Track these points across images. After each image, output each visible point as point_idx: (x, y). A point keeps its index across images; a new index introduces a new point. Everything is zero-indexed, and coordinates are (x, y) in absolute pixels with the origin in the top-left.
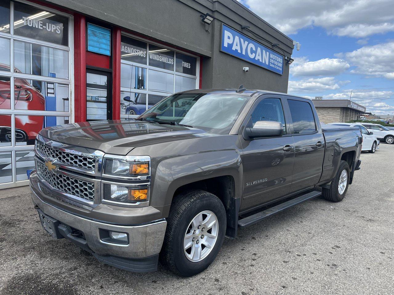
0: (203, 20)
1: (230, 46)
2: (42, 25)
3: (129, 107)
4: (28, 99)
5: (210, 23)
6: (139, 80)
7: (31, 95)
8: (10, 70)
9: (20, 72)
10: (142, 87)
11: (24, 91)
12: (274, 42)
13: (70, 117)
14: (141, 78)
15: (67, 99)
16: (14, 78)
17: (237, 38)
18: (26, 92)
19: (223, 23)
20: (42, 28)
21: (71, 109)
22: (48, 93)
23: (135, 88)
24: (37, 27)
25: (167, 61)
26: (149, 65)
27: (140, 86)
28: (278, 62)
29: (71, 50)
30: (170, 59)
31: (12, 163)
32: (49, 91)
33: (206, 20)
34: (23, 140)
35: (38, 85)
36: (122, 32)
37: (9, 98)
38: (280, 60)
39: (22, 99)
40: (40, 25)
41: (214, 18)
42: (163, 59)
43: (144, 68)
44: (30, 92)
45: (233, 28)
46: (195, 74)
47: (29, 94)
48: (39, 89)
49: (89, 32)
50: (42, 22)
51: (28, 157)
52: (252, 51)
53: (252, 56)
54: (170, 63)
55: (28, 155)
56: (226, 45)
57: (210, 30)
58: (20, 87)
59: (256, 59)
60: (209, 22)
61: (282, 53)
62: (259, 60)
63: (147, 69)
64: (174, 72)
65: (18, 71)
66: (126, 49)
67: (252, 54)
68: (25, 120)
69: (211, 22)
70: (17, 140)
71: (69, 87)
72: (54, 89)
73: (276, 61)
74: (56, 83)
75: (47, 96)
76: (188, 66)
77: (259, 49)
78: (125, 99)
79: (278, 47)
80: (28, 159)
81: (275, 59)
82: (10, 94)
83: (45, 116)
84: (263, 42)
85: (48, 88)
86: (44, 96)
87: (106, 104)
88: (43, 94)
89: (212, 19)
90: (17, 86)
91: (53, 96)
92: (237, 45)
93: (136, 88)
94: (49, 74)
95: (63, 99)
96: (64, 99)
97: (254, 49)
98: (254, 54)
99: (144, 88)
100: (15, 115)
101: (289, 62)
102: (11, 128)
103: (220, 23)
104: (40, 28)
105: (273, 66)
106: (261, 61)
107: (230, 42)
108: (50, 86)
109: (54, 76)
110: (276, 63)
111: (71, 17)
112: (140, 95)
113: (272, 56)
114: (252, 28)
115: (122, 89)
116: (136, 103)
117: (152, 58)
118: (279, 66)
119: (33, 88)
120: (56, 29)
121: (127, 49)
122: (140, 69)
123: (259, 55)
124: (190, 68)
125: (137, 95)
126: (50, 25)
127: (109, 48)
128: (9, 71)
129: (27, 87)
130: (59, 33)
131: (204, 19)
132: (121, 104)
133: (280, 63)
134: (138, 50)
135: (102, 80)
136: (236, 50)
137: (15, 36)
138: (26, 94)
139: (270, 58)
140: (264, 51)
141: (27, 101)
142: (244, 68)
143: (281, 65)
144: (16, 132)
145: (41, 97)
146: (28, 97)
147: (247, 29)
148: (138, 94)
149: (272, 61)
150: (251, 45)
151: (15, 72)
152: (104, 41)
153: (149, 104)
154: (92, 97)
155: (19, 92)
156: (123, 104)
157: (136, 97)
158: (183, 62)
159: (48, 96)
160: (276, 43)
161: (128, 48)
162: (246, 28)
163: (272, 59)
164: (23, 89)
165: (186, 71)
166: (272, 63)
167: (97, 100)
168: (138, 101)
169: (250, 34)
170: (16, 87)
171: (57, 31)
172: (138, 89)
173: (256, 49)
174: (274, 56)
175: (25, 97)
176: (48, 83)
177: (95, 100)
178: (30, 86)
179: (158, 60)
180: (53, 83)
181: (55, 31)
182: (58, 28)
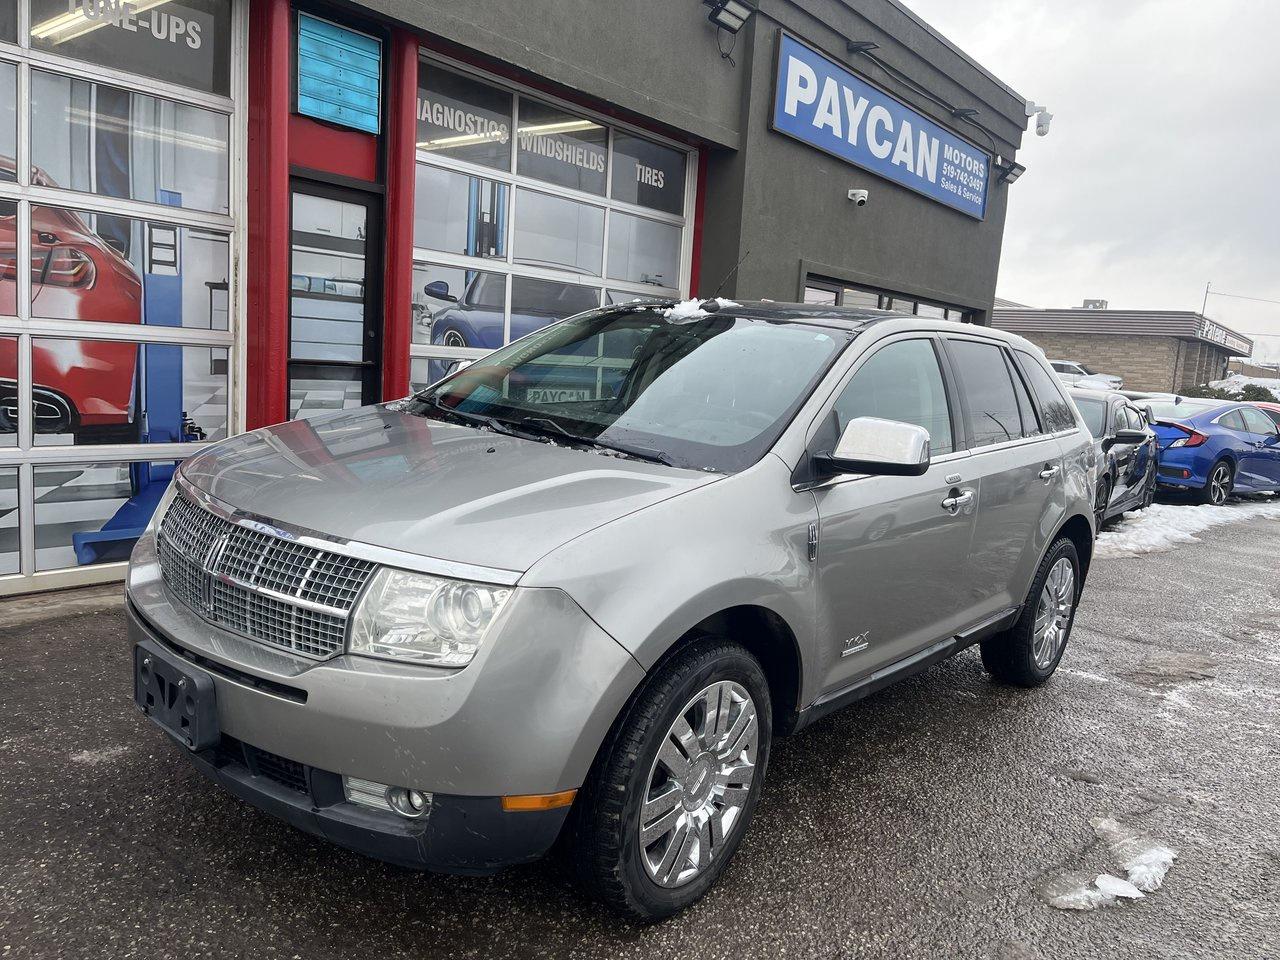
0: (713, 17)
1: (807, 111)
3: (443, 317)
4: (79, 282)
5: (737, 27)
6: (480, 224)
7: (92, 265)
8: (16, 175)
9: (52, 186)
10: (493, 251)
11: (66, 251)
12: (961, 103)
13: (231, 349)
14: (487, 219)
15: (224, 286)
16: (32, 203)
17: (831, 85)
18: (73, 257)
19: (783, 31)
20: (134, 29)
21: (235, 321)
22: (152, 262)
23: (466, 253)
25: (581, 160)
26: (518, 173)
27: (485, 245)
28: (970, 173)
29: (237, 112)
30: (592, 154)
31: (19, 508)
32: (158, 253)
33: (723, 17)
34: (61, 426)
35: (117, 233)
36: (423, 51)
37: (13, 277)
38: (978, 167)
39: (58, 282)
40: (128, 16)
41: (754, 12)
42: (568, 153)
43: (500, 183)
44: (89, 257)
45: (820, 49)
46: (678, 210)
47: (86, 262)
48: (121, 246)
49: (303, 44)
51: (79, 488)
52: (882, 135)
53: (880, 151)
54: (594, 168)
55: (77, 481)
56: (791, 108)
57: (735, 55)
58: (51, 237)
59: (896, 161)
60: (736, 24)
61: (985, 142)
62: (903, 164)
63: (510, 185)
64: (608, 202)
65: (44, 181)
66: (438, 112)
67: (880, 143)
68: (68, 358)
69: (741, 22)
70: (40, 426)
71: (228, 242)
72: (174, 247)
73: (964, 170)
74: (182, 225)
75: (150, 272)
76: (656, 181)
77: (906, 127)
78: (429, 291)
79: (974, 122)
80: (78, 495)
81: (960, 162)
82: (14, 262)
83: (140, 344)
84: (921, 102)
85: (152, 245)
86: (137, 270)
87: (363, 306)
88: (135, 265)
89: (744, 13)
90: (39, 234)
91: (171, 271)
93: (471, 251)
94: (158, 192)
95: (207, 283)
96: (213, 286)
97: (889, 126)
98: (888, 145)
99: (496, 253)
100: (33, 337)
101: (1009, 177)
102: (17, 384)
103: (773, 27)
105: (952, 187)
106: (910, 168)
107: (808, 97)
108: (160, 236)
109: (174, 200)
110: (963, 178)
112: (484, 277)
113: (949, 153)
114: (886, 51)
115: (418, 254)
116: (468, 303)
117: (529, 149)
118: (972, 190)
119: (99, 243)
120: (186, 34)
121: (443, 113)
122: (487, 187)
123: (905, 150)
124: (661, 186)
125: (472, 278)
126: (164, 16)
127: (375, 106)
128: (13, 178)
129: (77, 239)
130: (197, 45)
131: (717, 11)
132: (415, 307)
133: (978, 177)
134: (479, 119)
135: (348, 220)
136: (828, 128)
137: (35, 54)
138: (74, 266)
139: (941, 159)
140: (923, 136)
141: (75, 290)
142: (851, 192)
143: (979, 185)
144: (35, 396)
145: (127, 276)
146: (81, 274)
147: (869, 54)
148: (476, 274)
149: (948, 170)
150: (880, 113)
151: (35, 182)
152: (358, 80)
153: (514, 310)
154: (310, 278)
155: (49, 257)
156: (423, 308)
157: (470, 283)
158: (639, 166)
159: (153, 272)
160: (965, 107)
161: (446, 108)
162: (865, 52)
163: (951, 163)
164: (61, 245)
165: (647, 196)
166: (948, 178)
167: (328, 291)
168: (475, 300)
169: (876, 73)
170: (39, 237)
171: (189, 40)
172: (478, 255)
173: (897, 126)
174: (956, 151)
175: (70, 275)
176: (155, 224)
177: (322, 291)
178: (90, 235)
179: (552, 155)
180: (170, 227)
181: (181, 38)
182: (194, 28)
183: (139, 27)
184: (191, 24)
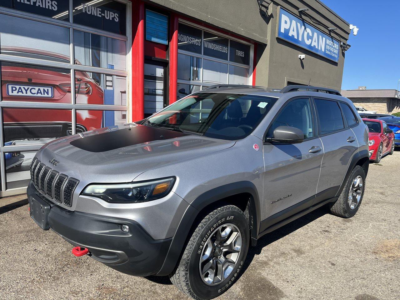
1: (287, 31)
2: (100, 13)
4: (87, 93)
7: (91, 88)
8: (70, 61)
9: (80, 64)
10: (197, 78)
11: (84, 84)
13: (127, 111)
15: (125, 92)
16: (74, 70)
17: (294, 22)
18: (86, 85)
19: (280, 6)
20: (100, 16)
21: (128, 103)
22: (106, 86)
24: (96, 15)
25: (221, 50)
26: (204, 54)
27: (195, 77)
28: (334, 48)
29: (128, 40)
30: (224, 47)
32: (108, 84)
35: (97, 78)
36: (180, 20)
37: (70, 92)
38: (336, 46)
39: (82, 93)
40: (99, 12)
41: (272, 1)
42: (218, 47)
43: (199, 58)
44: (90, 85)
45: (290, 11)
47: (89, 87)
48: (98, 81)
49: (147, 19)
50: (100, 10)
52: (309, 37)
53: (308, 42)
54: (224, 52)
56: (282, 31)
57: (266, 15)
58: (80, 80)
59: (312, 45)
61: (338, 38)
62: (315, 46)
63: (201, 58)
64: (228, 62)
65: (78, 63)
66: (182, 37)
67: (308, 40)
68: (85, 115)
71: (126, 79)
72: (112, 81)
73: (332, 47)
74: (114, 75)
75: (106, 89)
76: (242, 55)
77: (315, 35)
78: (180, 92)
79: (335, 32)
81: (331, 45)
82: (70, 87)
83: (103, 110)
85: (106, 81)
86: (103, 89)
87: (163, 97)
88: (102, 87)
91: (111, 88)
92: (293, 31)
93: (191, 79)
94: (108, 65)
95: (120, 92)
96: (122, 92)
97: (311, 35)
98: (310, 40)
99: (198, 79)
100: (76, 109)
101: (346, 49)
102: (71, 123)
104: (98, 15)
105: (329, 53)
106: (317, 47)
107: (287, 27)
108: (109, 78)
109: (112, 67)
110: (332, 50)
111: (128, 3)
112: (195, 87)
113: (328, 42)
114: (310, 12)
117: (207, 47)
118: (335, 53)
119: (93, 81)
120: (114, 17)
121: (183, 37)
122: (195, 59)
123: (315, 42)
124: (243, 56)
126: (108, 12)
127: (166, 36)
129: (87, 80)
130: (117, 21)
133: (336, 49)
134: (193, 39)
136: (293, 36)
137: (74, 25)
138: (86, 88)
139: (326, 44)
140: (320, 37)
141: (87, 95)
142: (299, 56)
143: (336, 52)
144: (76, 127)
145: (100, 91)
146: (88, 91)
147: (305, 12)
148: (192, 86)
149: (328, 47)
150: (308, 30)
151: (75, 63)
152: (161, 29)
154: (149, 89)
155: (80, 85)
156: (178, 97)
157: (191, 89)
158: (237, 51)
160: (333, 28)
164: (83, 82)
165: (239, 60)
166: (328, 50)
167: (154, 93)
170: (76, 80)
171: (115, 19)
172: (193, 80)
173: (313, 34)
174: (330, 41)
175: (85, 91)
176: (107, 75)
177: (152, 93)
178: (90, 78)
179: (213, 49)
180: (111, 75)
181: (113, 18)
182: (116, 15)
183: (102, 16)
184: (116, 14)
